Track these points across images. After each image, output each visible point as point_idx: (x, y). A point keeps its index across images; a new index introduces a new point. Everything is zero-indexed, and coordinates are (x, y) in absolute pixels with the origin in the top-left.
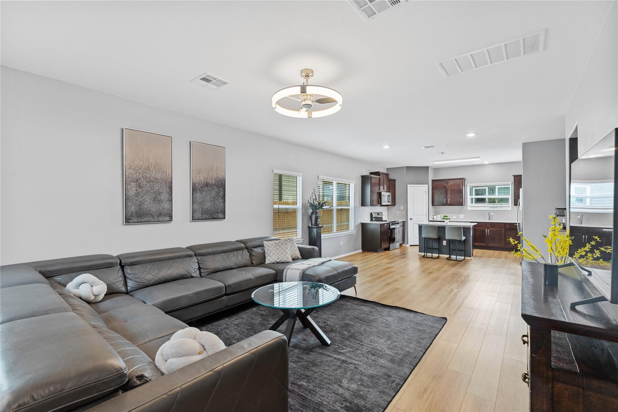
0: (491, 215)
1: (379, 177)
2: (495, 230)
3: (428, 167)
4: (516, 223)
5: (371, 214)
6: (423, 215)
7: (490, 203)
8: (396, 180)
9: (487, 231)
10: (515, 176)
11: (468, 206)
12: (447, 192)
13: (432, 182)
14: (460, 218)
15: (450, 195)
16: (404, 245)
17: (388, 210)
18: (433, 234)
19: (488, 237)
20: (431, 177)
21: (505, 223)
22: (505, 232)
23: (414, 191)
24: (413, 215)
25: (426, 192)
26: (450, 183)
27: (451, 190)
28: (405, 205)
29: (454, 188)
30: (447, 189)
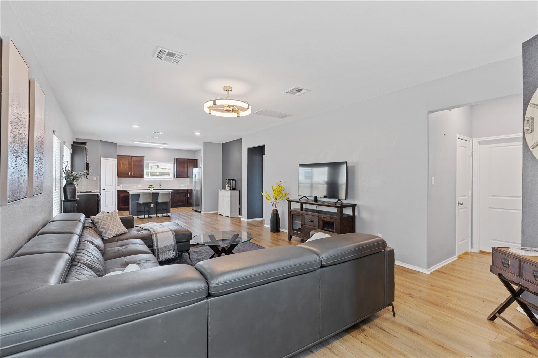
3: (117, 144)
10: (177, 159)
11: (146, 177)
12: (131, 167)
13: (118, 157)
14: (139, 187)
15: (134, 168)
23: (105, 163)
24: (105, 186)
25: (115, 165)
26: (134, 159)
27: (134, 165)
28: (99, 176)
29: (136, 163)
30: (131, 164)
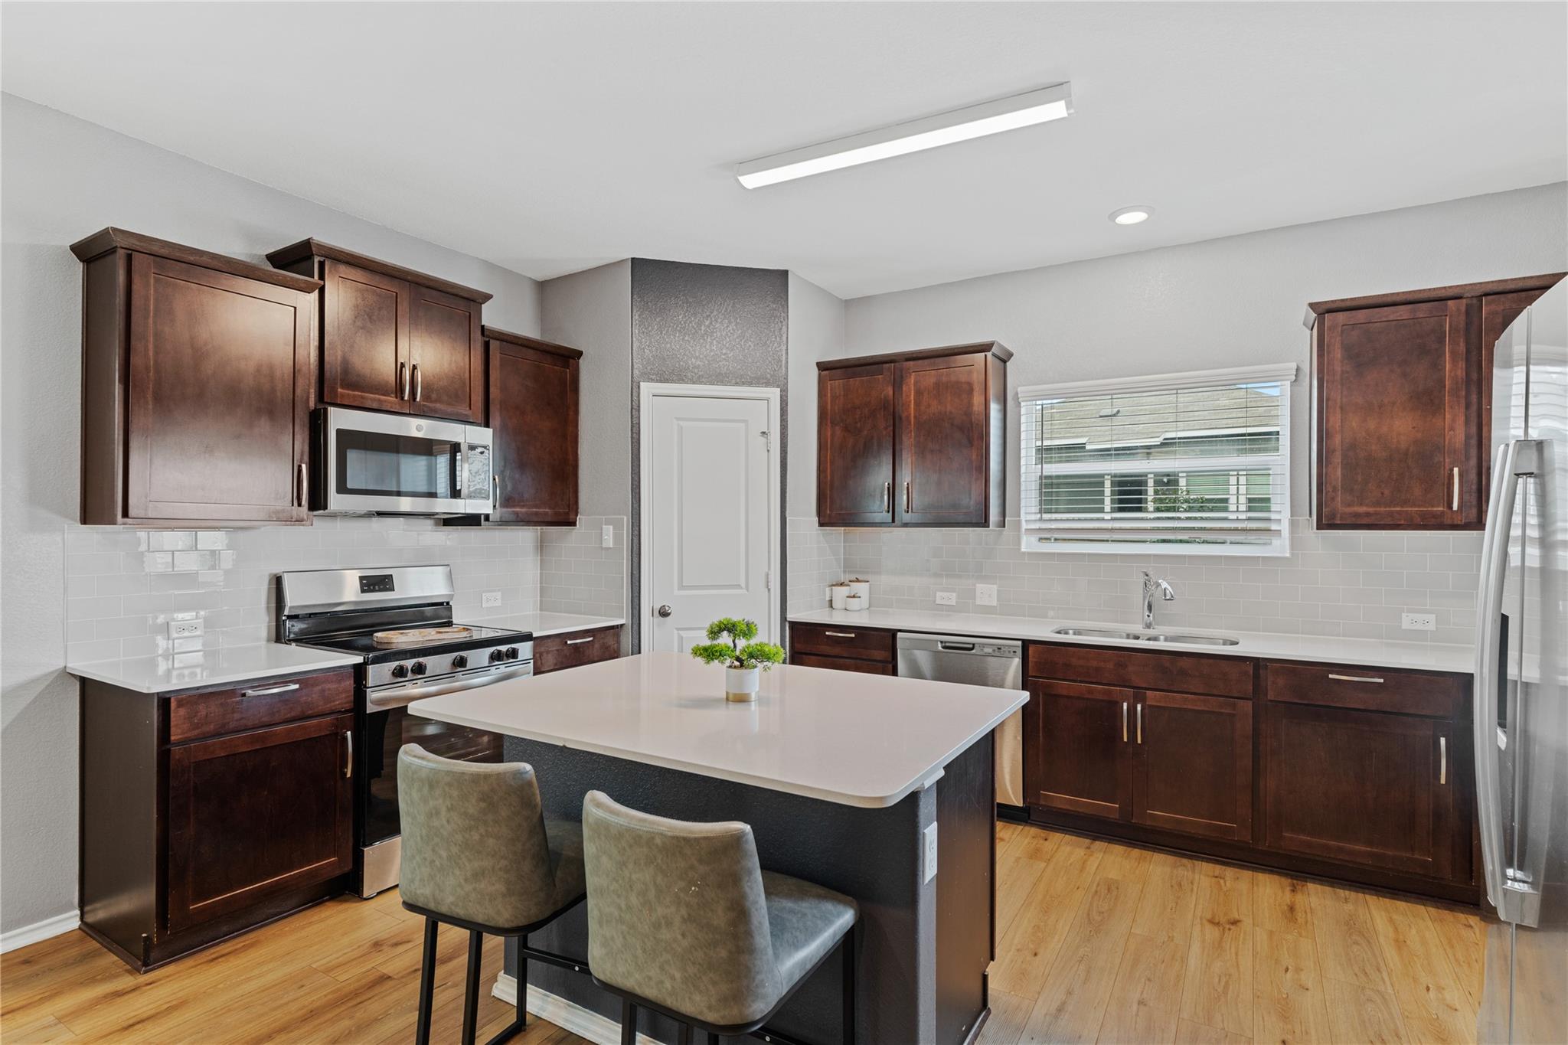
0: (1159, 593)
2: (1186, 710)
3: (784, 274)
6: (747, 589)
8: (580, 354)
9: (1132, 710)
11: (1024, 526)
12: (901, 443)
13: (821, 377)
14: (978, 602)
15: (916, 452)
19: (1136, 754)
20: (812, 343)
21: (1258, 663)
22: (1256, 730)
23: (681, 423)
24: (682, 587)
25: (764, 433)
26: (916, 383)
27: (920, 426)
28: (625, 518)
29: (935, 408)
30: (901, 418)
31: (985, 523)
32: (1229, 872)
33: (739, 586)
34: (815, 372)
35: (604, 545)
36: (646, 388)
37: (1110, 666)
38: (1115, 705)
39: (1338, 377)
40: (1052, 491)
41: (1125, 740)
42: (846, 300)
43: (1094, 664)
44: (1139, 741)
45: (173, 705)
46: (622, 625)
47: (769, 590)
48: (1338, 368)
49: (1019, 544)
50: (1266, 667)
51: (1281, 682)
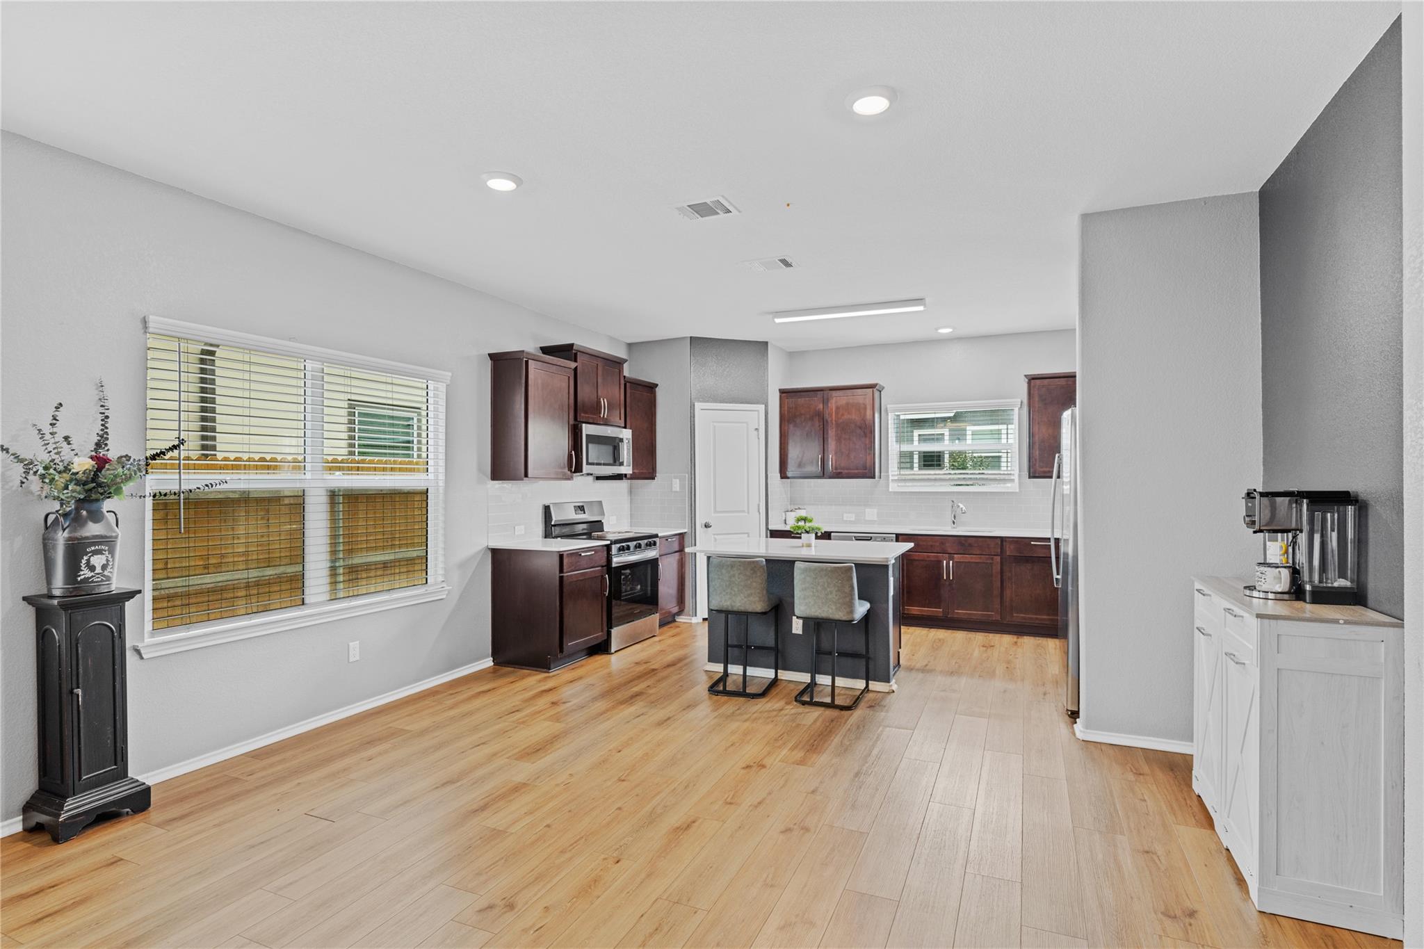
0: (957, 512)
1: (573, 365)
2: (972, 563)
3: (766, 343)
4: (1049, 539)
5: (547, 509)
6: (748, 513)
7: (953, 469)
8: (657, 385)
9: (948, 564)
10: (1033, 379)
11: (891, 478)
12: (827, 433)
13: (780, 396)
14: (867, 518)
15: (836, 440)
16: (681, 619)
17: (631, 492)
18: (749, 596)
19: (950, 585)
20: (777, 378)
21: (1002, 539)
22: (1002, 569)
23: (715, 424)
24: (715, 512)
25: (756, 429)
26: (836, 402)
27: (838, 425)
28: (687, 475)
29: (846, 417)
30: (827, 421)
31: (874, 477)
32: (991, 635)
33: (743, 511)
34: (778, 394)
35: (674, 490)
36: (698, 405)
37: (938, 544)
38: (940, 562)
39: (1036, 410)
40: (906, 459)
41: (945, 578)
42: (790, 352)
43: (931, 543)
44: (951, 578)
45: (565, 557)
46: (685, 533)
47: (760, 513)
48: (1037, 406)
49: (888, 488)
50: (1006, 541)
51: (1012, 547)
